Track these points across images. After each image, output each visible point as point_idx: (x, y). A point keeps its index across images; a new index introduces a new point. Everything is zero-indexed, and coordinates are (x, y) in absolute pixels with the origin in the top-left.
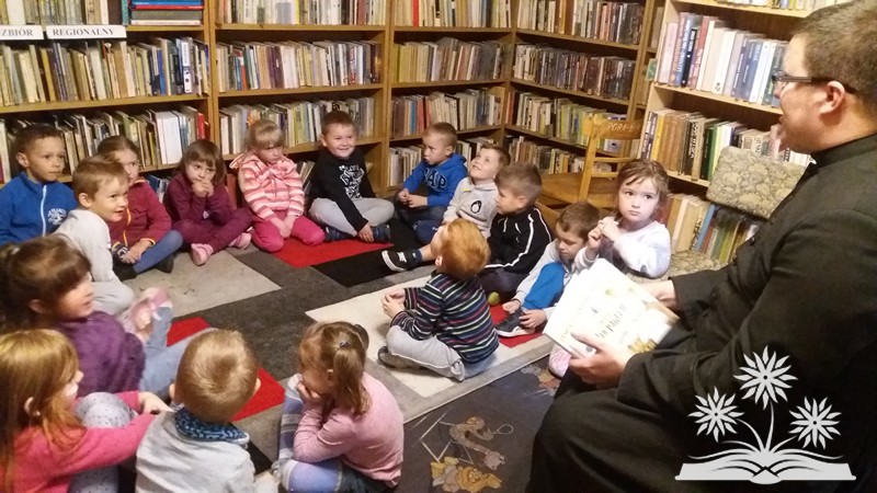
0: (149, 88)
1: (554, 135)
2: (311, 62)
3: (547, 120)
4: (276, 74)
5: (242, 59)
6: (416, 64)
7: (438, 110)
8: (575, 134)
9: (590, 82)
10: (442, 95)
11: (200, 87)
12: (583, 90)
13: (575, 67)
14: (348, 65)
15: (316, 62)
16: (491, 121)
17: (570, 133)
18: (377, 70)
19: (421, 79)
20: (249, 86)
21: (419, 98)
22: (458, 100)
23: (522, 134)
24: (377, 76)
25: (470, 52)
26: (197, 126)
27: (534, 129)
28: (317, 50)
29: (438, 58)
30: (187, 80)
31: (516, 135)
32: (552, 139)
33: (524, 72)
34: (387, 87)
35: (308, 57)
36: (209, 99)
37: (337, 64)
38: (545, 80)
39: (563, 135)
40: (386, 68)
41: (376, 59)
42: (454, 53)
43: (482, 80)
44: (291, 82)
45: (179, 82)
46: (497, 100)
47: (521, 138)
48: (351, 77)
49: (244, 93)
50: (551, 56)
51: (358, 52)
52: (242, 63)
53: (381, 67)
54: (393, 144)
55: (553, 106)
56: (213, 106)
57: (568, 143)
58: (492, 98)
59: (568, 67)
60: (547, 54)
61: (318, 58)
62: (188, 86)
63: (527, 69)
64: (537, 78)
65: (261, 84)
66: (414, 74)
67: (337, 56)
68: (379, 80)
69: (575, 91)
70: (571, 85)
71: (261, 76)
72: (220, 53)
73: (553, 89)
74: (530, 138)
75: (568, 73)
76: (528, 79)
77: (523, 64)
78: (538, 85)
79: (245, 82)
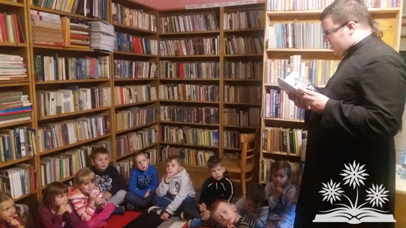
0: (3, 158)
1: (186, 142)
2: (80, 129)
3: (181, 137)
4: (66, 137)
5: (49, 134)
6: (124, 121)
7: (134, 141)
8: (197, 141)
9: (199, 118)
10: (135, 134)
11: (32, 152)
12: (196, 122)
13: (191, 113)
14: (97, 127)
15: (82, 128)
16: (154, 141)
17: (193, 141)
18: (108, 127)
19: (126, 128)
20: (53, 146)
21: (125, 136)
22: (142, 134)
23: (168, 144)
24: (108, 130)
25: (144, 112)
26: (30, 174)
27: (175, 141)
28: (83, 123)
29: (132, 116)
30: (23, 150)
31: (165, 145)
32: (185, 144)
33: (165, 117)
34: (113, 134)
35: (79, 126)
36: (36, 157)
37: (92, 128)
38: (177, 119)
39: (191, 142)
40: (112, 125)
41: (108, 122)
42: (138, 114)
43: (150, 123)
44: (73, 140)
45: (19, 151)
46: (156, 131)
47: (168, 146)
48: (98, 133)
49: (52, 150)
50: (179, 109)
51: (100, 120)
52: (50, 136)
53: (110, 125)
54: (118, 161)
55: (183, 130)
56: (37, 161)
57: (194, 145)
58: (153, 131)
59: (188, 113)
60: (176, 109)
61: (84, 126)
62: (23, 153)
63: (167, 116)
64: (174, 119)
65: (59, 144)
66: (123, 126)
67: (91, 124)
68: (110, 131)
69: (193, 123)
70: (191, 120)
71: (59, 142)
72: (40, 132)
73: (182, 123)
74: (172, 146)
75: (188, 116)
76: (168, 120)
77: (164, 114)
78: (174, 122)
79: (51, 145)
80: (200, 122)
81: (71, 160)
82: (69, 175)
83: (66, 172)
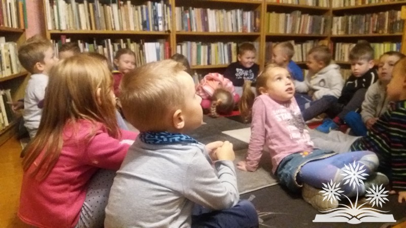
0: (141, 27)
2: (223, 19)
4: (205, 24)
5: (188, 15)
6: (278, 24)
9: (381, 26)
11: (166, 27)
12: (376, 32)
13: (369, 21)
14: (242, 22)
18: (257, 25)
19: (281, 32)
20: (191, 30)
22: (302, 45)
24: (258, 29)
25: (307, 19)
26: (165, 48)
28: (227, 13)
29: (290, 20)
30: (160, 24)
33: (338, 30)
34: (263, 35)
35: (222, 17)
36: (171, 34)
37: (237, 20)
38: (352, 31)
40: (262, 25)
41: (257, 19)
42: (299, 19)
43: (314, 34)
44: (213, 29)
45: (157, 25)
48: (244, 28)
49: (189, 33)
50: (354, 19)
51: (248, 15)
52: (188, 17)
53: (260, 24)
56: (173, 39)
59: (366, 22)
61: (227, 17)
62: (161, 28)
63: (340, 28)
64: (347, 32)
65: (197, 29)
66: (277, 29)
67: (236, 16)
68: (259, 30)
69: (371, 34)
70: (368, 31)
71: (198, 26)
72: (177, 11)
76: (341, 34)
77: (337, 27)
78: (347, 36)
79: (189, 27)
80: (380, 32)
81: (209, 48)
82: (206, 64)
83: (204, 60)
